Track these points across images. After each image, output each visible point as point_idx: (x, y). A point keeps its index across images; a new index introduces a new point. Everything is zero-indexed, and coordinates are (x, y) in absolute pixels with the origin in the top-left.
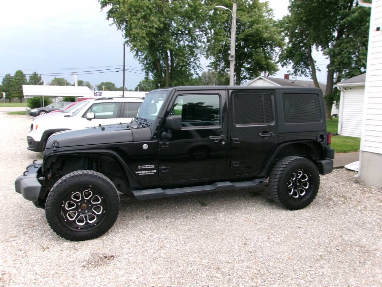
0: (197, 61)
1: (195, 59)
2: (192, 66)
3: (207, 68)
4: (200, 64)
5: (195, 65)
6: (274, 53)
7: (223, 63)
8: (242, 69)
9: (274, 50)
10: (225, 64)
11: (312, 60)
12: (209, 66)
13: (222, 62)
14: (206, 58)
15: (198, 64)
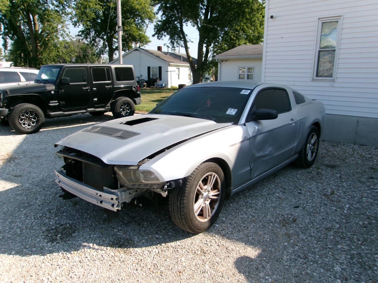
0: (65, 29)
1: (62, 27)
2: (60, 34)
3: (77, 37)
4: (69, 32)
5: (63, 33)
6: (145, 24)
7: (93, 33)
8: (114, 39)
9: (144, 22)
10: (95, 33)
11: (183, 33)
12: (78, 35)
13: (93, 31)
14: (73, 26)
15: (67, 32)
